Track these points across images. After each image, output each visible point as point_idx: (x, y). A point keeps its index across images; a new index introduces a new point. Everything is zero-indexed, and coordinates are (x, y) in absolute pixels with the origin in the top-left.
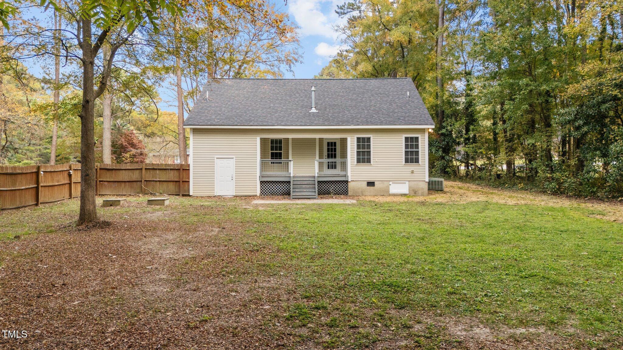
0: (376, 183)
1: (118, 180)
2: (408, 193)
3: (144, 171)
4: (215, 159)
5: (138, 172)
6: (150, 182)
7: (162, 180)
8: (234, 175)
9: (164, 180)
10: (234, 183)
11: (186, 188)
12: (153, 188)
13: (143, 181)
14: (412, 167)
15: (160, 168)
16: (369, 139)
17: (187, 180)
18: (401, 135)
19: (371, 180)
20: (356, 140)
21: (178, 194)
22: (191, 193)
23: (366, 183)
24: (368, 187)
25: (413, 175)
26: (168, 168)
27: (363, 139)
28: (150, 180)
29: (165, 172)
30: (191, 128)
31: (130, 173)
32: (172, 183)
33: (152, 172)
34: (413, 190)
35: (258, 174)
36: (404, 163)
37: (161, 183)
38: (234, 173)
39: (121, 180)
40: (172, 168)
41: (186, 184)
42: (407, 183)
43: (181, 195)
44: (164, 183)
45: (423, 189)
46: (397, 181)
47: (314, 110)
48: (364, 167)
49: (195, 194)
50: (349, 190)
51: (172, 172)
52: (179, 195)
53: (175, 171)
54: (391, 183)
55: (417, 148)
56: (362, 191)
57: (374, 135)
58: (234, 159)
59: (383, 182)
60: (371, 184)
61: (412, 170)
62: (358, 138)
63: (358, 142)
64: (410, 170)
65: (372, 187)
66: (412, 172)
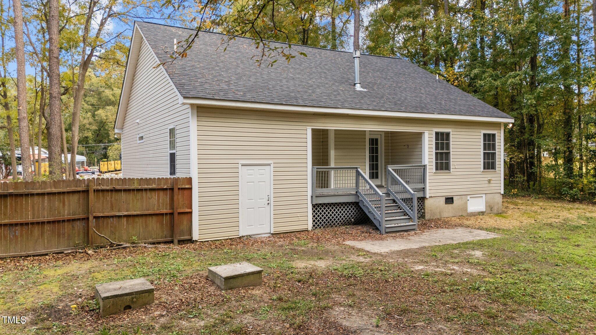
0: (454, 199)
1: (23, 220)
2: (484, 210)
3: (92, 195)
4: (240, 165)
5: (75, 198)
6: (105, 221)
7: (135, 213)
8: (272, 195)
9: (138, 213)
10: (272, 209)
11: (184, 226)
12: (112, 233)
13: (91, 218)
14: (490, 175)
15: (127, 187)
16: (448, 134)
17: (189, 210)
18: (479, 131)
19: (449, 195)
20: (434, 136)
21: (169, 239)
22: (196, 236)
23: (443, 199)
24: (447, 205)
25: (491, 185)
26: (146, 187)
27: (442, 134)
28: (106, 214)
29: (139, 195)
30: (192, 105)
31: (56, 202)
32: (155, 218)
33: (108, 196)
34: (489, 206)
35: (310, 194)
36: (482, 169)
37: (131, 220)
38: (272, 192)
39: (30, 219)
40: (154, 186)
41: (185, 218)
42: (484, 196)
43: (176, 241)
44: (137, 219)
45: (498, 203)
46: (475, 195)
47: (358, 87)
48: (443, 176)
49: (203, 237)
50: (426, 211)
51: (154, 196)
52: (172, 242)
53: (161, 193)
54: (468, 197)
55: (494, 149)
56: (440, 213)
57: (454, 130)
58: (272, 165)
59: (462, 196)
60: (449, 200)
61: (489, 178)
62: (437, 134)
63: (437, 139)
64: (486, 179)
65: (451, 205)
66: (489, 181)
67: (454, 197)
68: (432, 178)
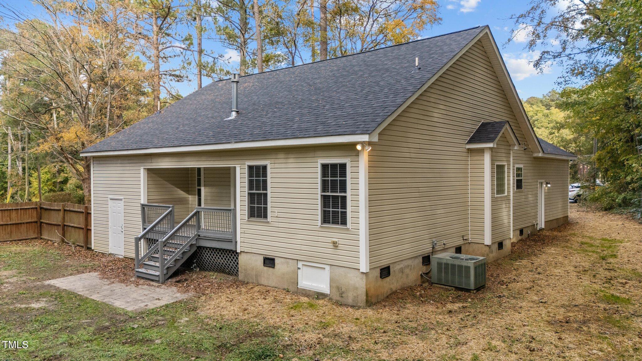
0: (277, 261)
2: (328, 292)
4: (109, 200)
8: (124, 225)
10: (123, 237)
14: (335, 233)
16: (265, 168)
17: (90, 228)
18: (315, 160)
19: (270, 254)
20: (246, 171)
22: (93, 247)
23: (261, 259)
24: (266, 268)
25: (337, 252)
27: (258, 167)
34: (338, 288)
35: (142, 228)
36: (320, 222)
38: (124, 222)
42: (328, 268)
43: (85, 247)
45: (356, 288)
46: (310, 262)
47: (232, 117)
48: (257, 226)
50: (239, 269)
54: (300, 264)
55: (344, 189)
56: (257, 276)
57: (273, 161)
58: (123, 201)
59: (288, 260)
60: (269, 262)
61: (334, 240)
62: (250, 168)
63: (250, 175)
64: (330, 240)
65: (271, 269)
66: (335, 245)
67: (276, 259)
68: (245, 226)
